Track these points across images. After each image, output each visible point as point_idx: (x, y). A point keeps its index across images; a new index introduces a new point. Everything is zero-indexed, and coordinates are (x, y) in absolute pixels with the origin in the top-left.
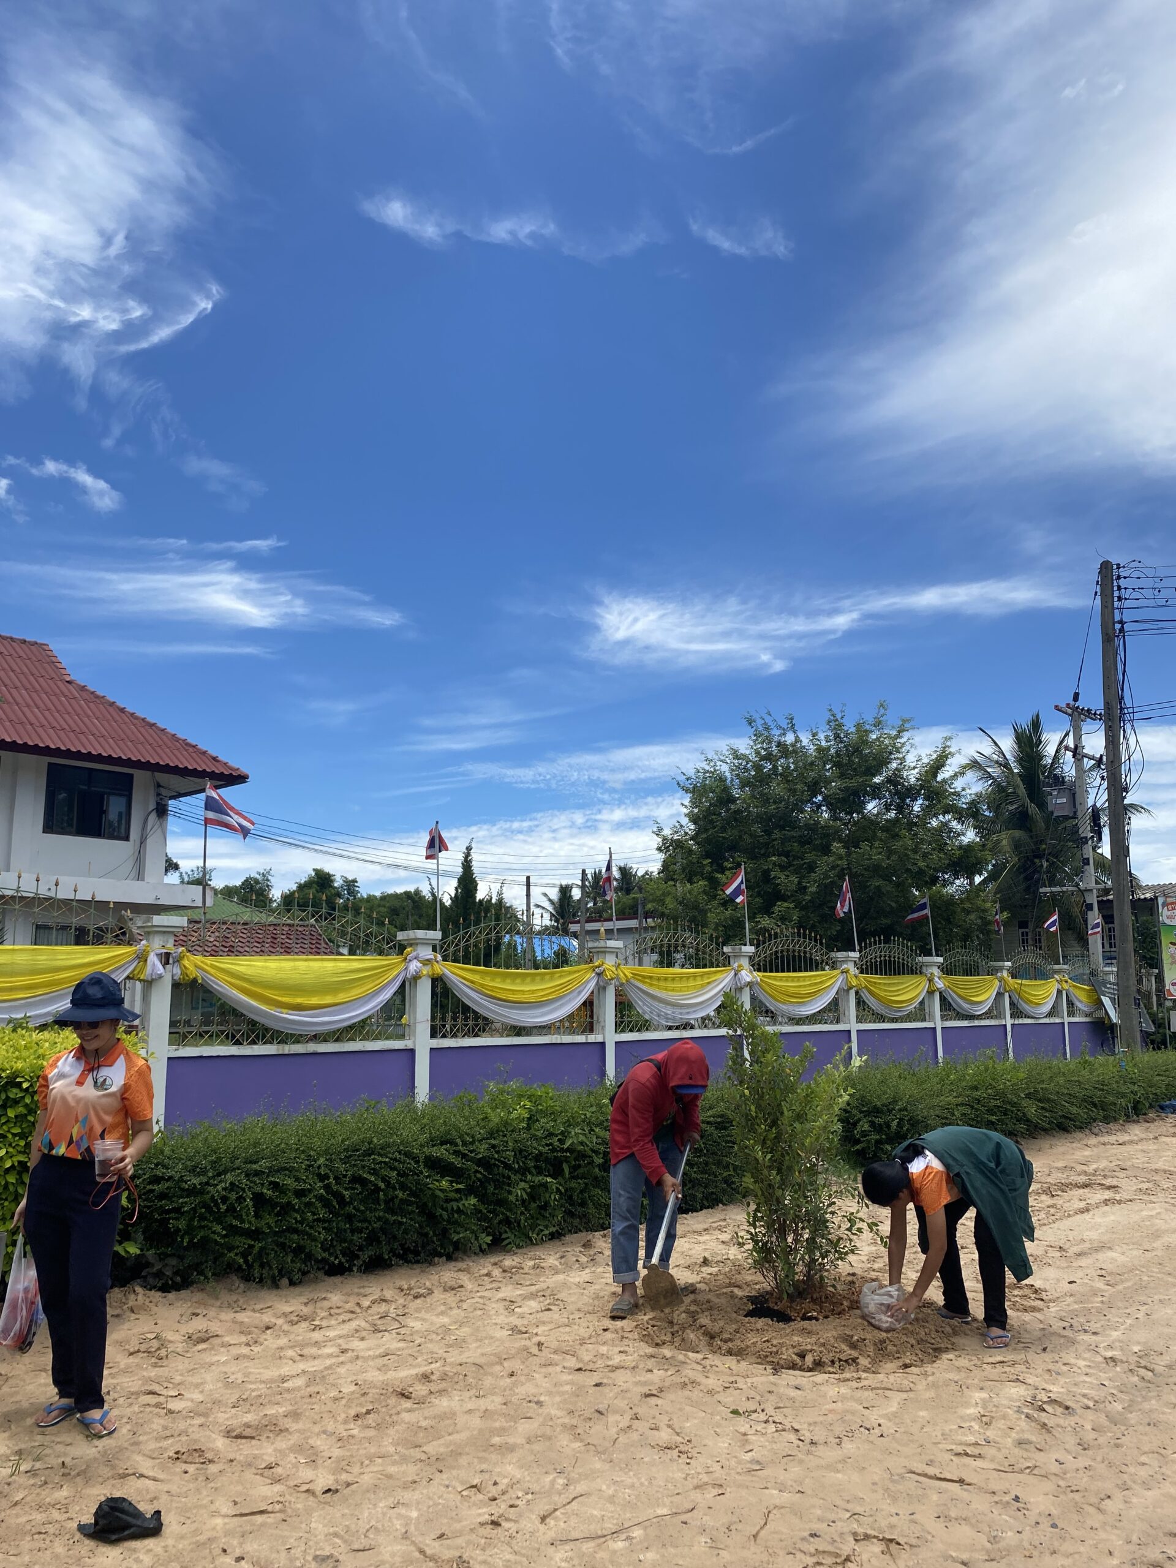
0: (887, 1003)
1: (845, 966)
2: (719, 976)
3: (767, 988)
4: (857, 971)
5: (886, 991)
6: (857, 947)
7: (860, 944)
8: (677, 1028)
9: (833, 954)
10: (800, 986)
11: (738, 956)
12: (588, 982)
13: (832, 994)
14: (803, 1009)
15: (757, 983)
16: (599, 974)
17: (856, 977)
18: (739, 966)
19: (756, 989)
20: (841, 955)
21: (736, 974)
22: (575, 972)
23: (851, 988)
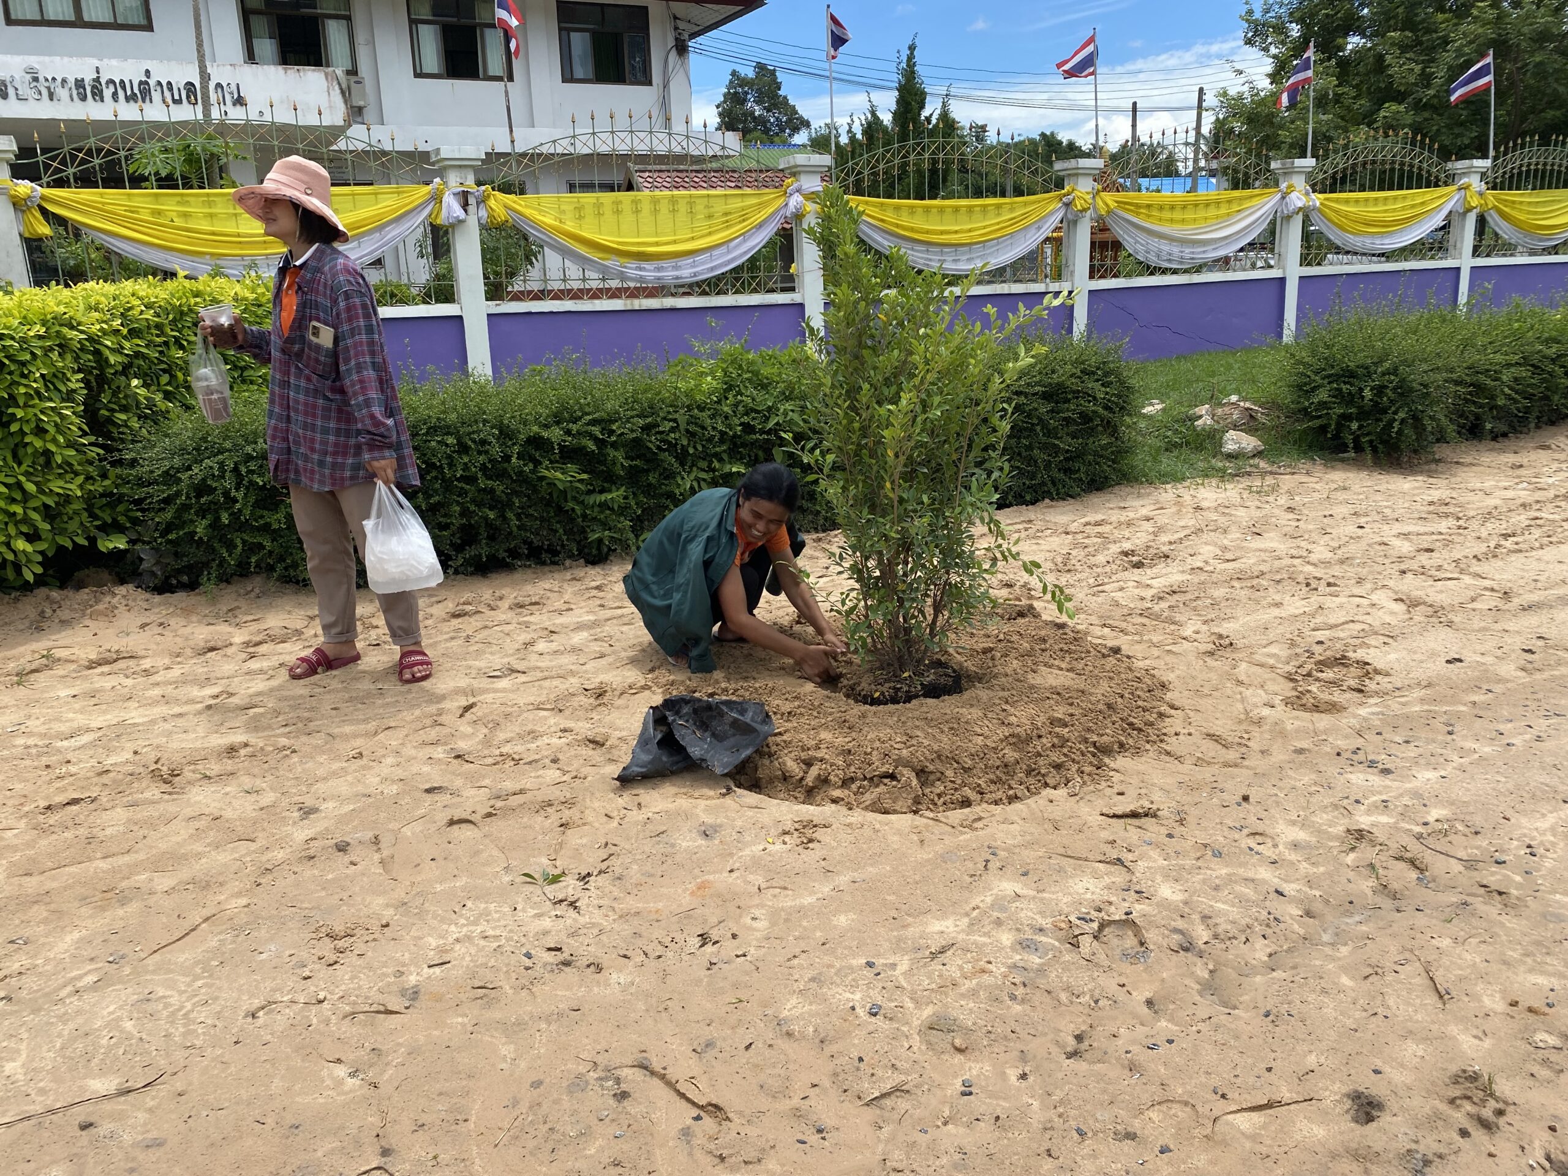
0: (1528, 230)
1: (1465, 180)
2: (1255, 202)
3: (1332, 215)
4: (1484, 186)
5: (1529, 213)
6: (1492, 153)
7: (1496, 148)
8: (1186, 271)
9: (1449, 165)
10: (1386, 211)
11: (1288, 173)
12: (1051, 213)
13: (1438, 220)
14: (1387, 241)
15: (1314, 208)
16: (1067, 205)
17: (1481, 194)
18: (1289, 187)
19: (1314, 217)
20: (1461, 165)
21: (1283, 198)
22: (1034, 202)
23: (1469, 210)
